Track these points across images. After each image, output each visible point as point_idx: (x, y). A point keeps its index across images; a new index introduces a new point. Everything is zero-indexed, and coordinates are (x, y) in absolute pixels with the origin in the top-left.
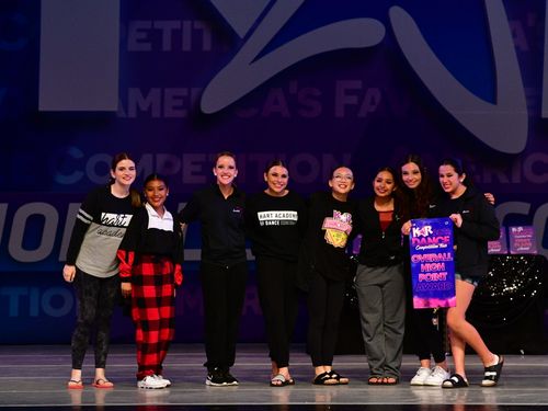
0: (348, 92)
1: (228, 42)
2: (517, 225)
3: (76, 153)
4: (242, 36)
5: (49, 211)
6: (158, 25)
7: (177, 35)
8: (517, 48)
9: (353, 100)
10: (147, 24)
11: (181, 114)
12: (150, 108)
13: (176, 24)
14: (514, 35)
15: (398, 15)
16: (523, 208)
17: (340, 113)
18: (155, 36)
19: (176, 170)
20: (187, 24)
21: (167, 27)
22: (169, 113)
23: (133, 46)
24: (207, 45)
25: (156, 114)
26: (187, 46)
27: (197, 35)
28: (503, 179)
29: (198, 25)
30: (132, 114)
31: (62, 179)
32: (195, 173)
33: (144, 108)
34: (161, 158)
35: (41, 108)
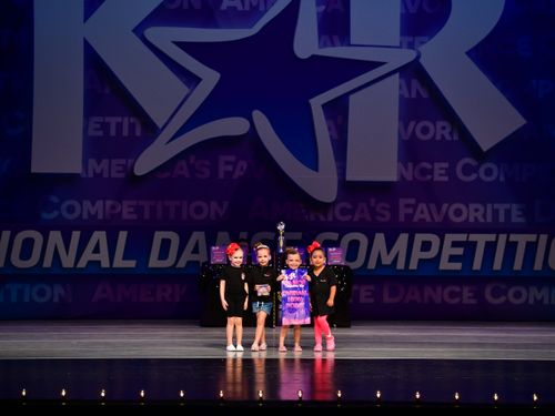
0: (227, 163)
1: (151, 131)
2: (332, 247)
3: (54, 199)
4: (160, 127)
5: (37, 236)
6: (107, 119)
7: (119, 126)
8: (331, 137)
9: (230, 168)
10: (101, 119)
11: (122, 175)
12: (102, 170)
13: (119, 119)
14: (329, 129)
15: (257, 115)
16: (334, 236)
17: (221, 176)
18: (105, 127)
19: (118, 210)
20: (126, 119)
21: (113, 121)
22: (114, 175)
23: (91, 132)
24: (138, 132)
25: (106, 175)
26: (125, 133)
27: (132, 127)
28: (322, 218)
29: (132, 120)
30: (91, 175)
31: (45, 216)
32: (130, 213)
33: (98, 171)
34: (109, 203)
35: (32, 171)
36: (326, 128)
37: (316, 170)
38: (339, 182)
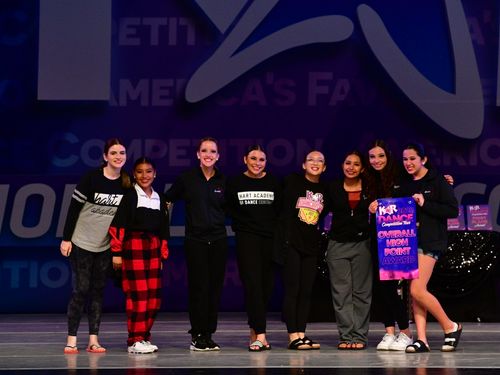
0: (320, 83)
1: (210, 37)
2: (474, 204)
3: (71, 138)
5: (46, 191)
6: (147, 21)
7: (164, 30)
8: (474, 42)
9: (325, 90)
10: (136, 21)
11: (168, 103)
12: (139, 97)
13: (163, 21)
14: (471, 31)
15: (365, 13)
16: (479, 188)
17: (312, 101)
18: (143, 32)
19: (163, 154)
20: (173, 21)
21: (155, 23)
22: (157, 102)
23: (123, 41)
24: (191, 39)
25: (144, 103)
26: (173, 41)
27: (182, 32)
28: (461, 162)
29: (183, 22)
30: (123, 102)
31: (58, 162)
32: (180, 157)
33: (134, 97)
34: (150, 143)
35: (39, 98)
36: (467, 30)
37: (452, 90)
38: (487, 108)
